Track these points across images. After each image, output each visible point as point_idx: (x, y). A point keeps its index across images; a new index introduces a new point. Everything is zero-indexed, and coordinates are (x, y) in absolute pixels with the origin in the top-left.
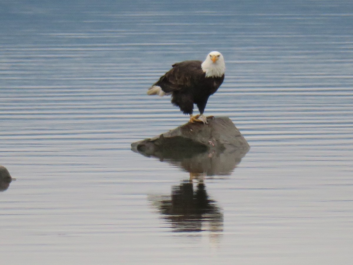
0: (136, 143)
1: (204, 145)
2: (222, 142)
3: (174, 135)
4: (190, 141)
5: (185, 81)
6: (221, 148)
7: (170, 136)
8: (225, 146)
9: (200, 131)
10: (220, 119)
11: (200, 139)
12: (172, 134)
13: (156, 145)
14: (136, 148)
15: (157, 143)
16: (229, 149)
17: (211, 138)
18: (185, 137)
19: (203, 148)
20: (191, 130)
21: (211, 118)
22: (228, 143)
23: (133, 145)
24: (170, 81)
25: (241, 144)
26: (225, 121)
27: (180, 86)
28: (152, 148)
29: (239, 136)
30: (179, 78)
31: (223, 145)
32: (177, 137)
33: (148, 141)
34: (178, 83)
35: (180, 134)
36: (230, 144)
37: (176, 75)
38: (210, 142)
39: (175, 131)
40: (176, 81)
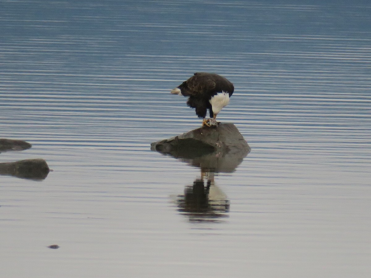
0: (155, 143)
1: (212, 146)
2: (227, 144)
3: (187, 137)
4: (200, 142)
5: (199, 89)
6: (227, 150)
7: (184, 138)
8: (230, 148)
9: (209, 135)
10: (226, 125)
11: (209, 141)
12: (185, 136)
13: (172, 145)
14: (155, 147)
15: (172, 143)
16: (233, 150)
17: (218, 140)
18: (196, 139)
19: (211, 149)
20: (202, 133)
21: (219, 123)
22: (232, 145)
23: (152, 144)
24: (188, 86)
25: (243, 146)
26: (230, 127)
27: (194, 92)
28: (168, 148)
29: (242, 139)
30: (195, 85)
31: (228, 146)
32: (190, 139)
33: (165, 141)
34: (194, 90)
35: (192, 136)
36: (233, 146)
37: (194, 82)
38: (217, 144)
39: (188, 134)
40: (193, 88)
